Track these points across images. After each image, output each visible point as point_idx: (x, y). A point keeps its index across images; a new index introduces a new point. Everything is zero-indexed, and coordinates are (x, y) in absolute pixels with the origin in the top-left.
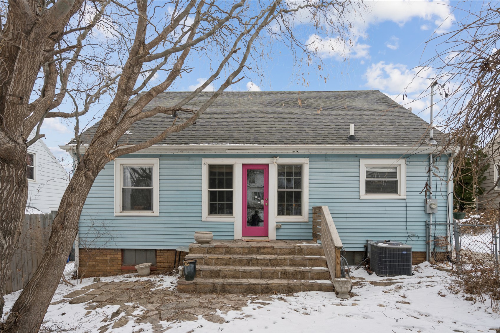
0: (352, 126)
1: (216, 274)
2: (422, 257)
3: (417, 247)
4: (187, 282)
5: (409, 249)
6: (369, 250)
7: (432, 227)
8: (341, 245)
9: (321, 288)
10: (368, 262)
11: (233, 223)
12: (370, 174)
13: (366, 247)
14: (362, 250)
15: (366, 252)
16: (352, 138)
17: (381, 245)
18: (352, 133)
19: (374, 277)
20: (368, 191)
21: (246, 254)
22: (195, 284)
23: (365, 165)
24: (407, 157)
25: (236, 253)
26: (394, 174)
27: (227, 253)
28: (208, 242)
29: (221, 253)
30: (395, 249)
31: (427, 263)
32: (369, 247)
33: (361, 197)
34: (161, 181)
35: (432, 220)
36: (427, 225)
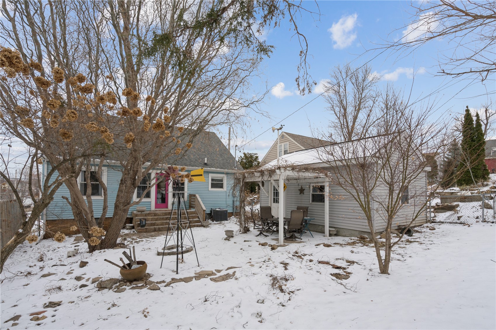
0: (206, 159)
1: (154, 224)
2: (232, 214)
3: (230, 210)
4: (143, 228)
5: (227, 211)
6: (212, 212)
7: (235, 202)
8: (205, 209)
9: (198, 226)
10: (212, 218)
11: (150, 202)
12: (212, 180)
13: (211, 211)
14: (209, 212)
15: (211, 213)
16: (206, 164)
17: (217, 209)
18: (206, 162)
19: (215, 222)
20: (212, 187)
21: (164, 216)
22: (146, 229)
23: (211, 176)
24: (227, 174)
25: (159, 215)
26: (222, 180)
27: (155, 215)
28: (144, 211)
29: (152, 216)
30: (222, 211)
31: (233, 216)
32: (212, 211)
33: (209, 190)
34: (109, 180)
35: (235, 199)
36: (233, 201)
